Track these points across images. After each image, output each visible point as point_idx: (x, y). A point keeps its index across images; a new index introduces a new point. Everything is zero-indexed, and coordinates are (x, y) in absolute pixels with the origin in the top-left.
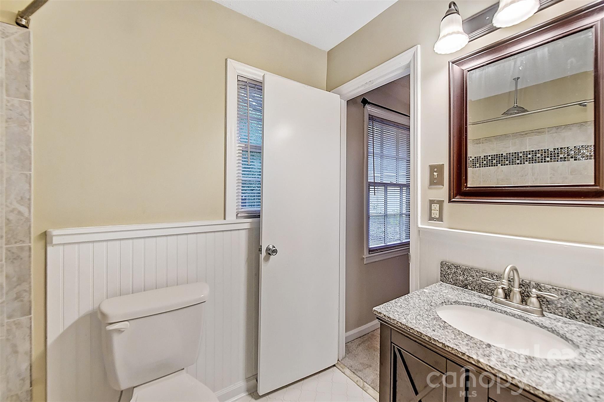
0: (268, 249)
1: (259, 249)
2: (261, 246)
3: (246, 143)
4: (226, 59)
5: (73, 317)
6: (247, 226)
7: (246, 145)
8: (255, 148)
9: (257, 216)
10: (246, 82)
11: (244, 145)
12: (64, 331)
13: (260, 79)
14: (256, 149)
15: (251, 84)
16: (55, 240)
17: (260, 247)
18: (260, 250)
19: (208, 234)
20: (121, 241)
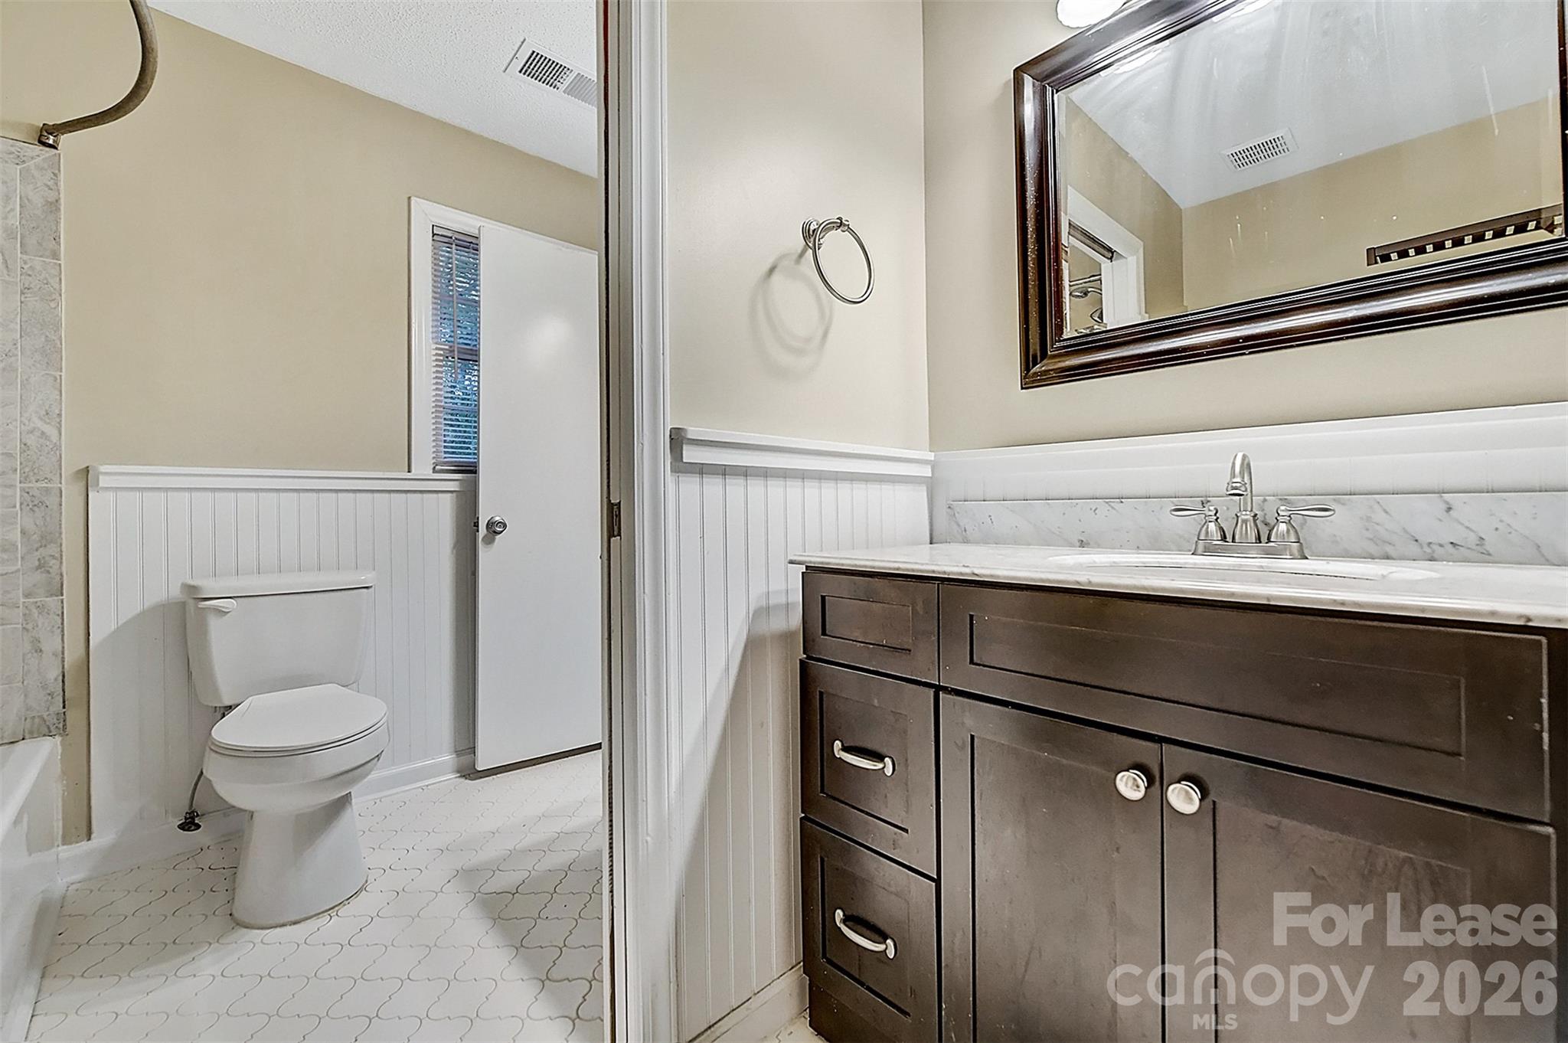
0: (490, 525)
1: (475, 523)
2: (478, 518)
3: (451, 344)
4: (409, 198)
5: (133, 607)
6: (453, 486)
7: (451, 347)
8: (471, 352)
9: (471, 469)
10: (451, 238)
11: (447, 347)
12: (118, 628)
13: (475, 232)
14: (471, 355)
15: (459, 240)
16: (103, 482)
17: (476, 521)
18: (476, 525)
19: (376, 495)
20: (216, 494)
